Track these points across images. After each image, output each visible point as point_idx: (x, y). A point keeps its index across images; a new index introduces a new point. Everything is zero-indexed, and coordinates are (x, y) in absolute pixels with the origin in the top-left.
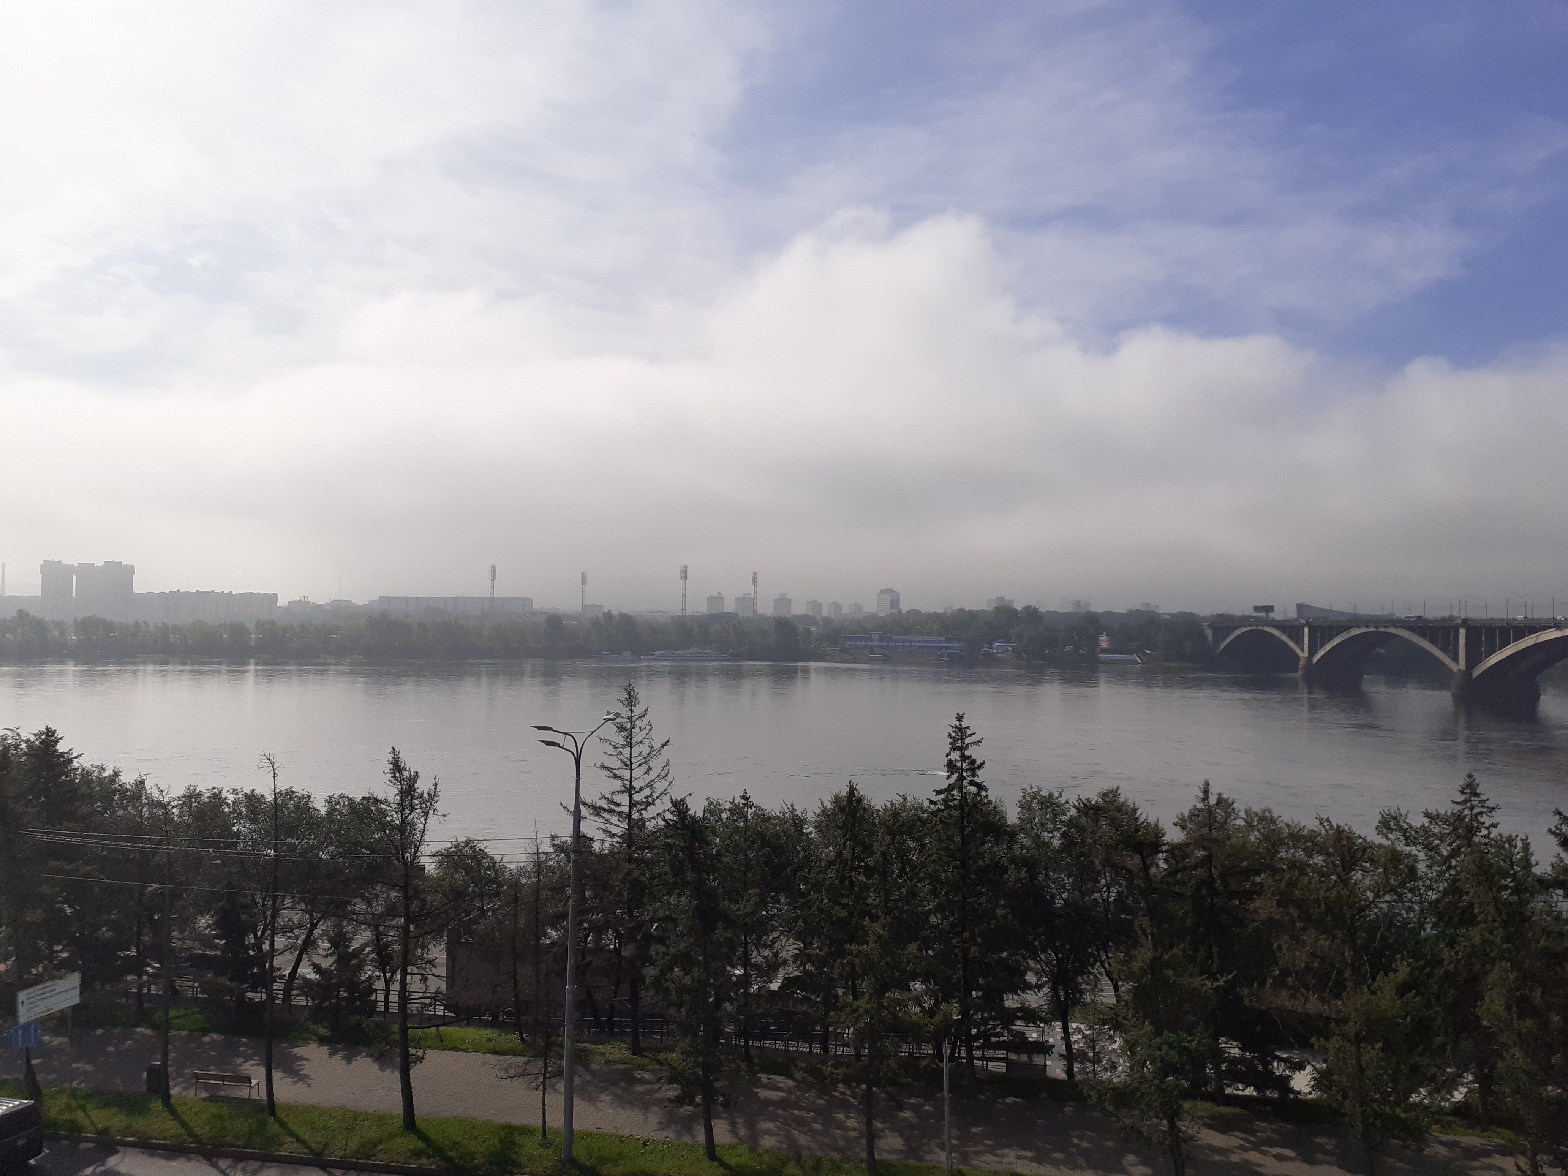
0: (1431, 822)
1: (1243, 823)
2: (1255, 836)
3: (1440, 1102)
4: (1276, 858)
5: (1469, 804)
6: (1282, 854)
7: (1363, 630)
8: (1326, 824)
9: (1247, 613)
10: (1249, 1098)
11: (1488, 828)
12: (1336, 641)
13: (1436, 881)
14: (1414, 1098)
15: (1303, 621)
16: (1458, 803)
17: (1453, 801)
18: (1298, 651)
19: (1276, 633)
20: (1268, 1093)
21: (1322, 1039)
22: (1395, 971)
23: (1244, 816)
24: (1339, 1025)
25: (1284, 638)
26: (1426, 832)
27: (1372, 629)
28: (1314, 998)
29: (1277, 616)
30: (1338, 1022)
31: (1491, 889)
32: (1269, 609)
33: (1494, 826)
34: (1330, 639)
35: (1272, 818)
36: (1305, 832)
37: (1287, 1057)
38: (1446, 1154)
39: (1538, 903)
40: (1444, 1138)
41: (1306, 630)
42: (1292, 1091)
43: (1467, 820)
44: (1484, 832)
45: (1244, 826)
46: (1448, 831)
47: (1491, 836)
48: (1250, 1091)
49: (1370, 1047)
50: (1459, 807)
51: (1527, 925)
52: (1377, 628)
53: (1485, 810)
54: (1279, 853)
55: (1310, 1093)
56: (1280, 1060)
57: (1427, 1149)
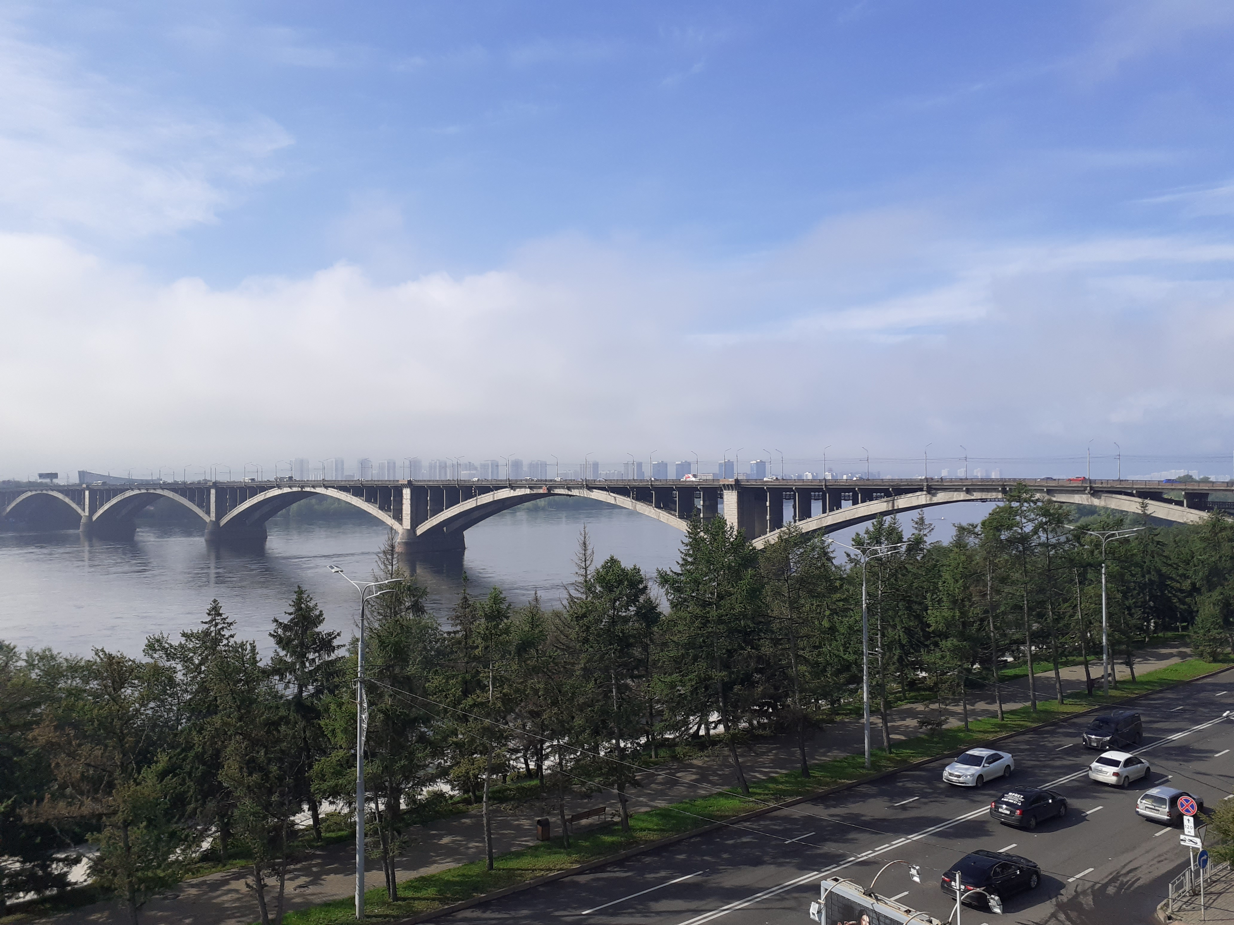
0: (187, 640)
1: (24, 664)
2: (36, 673)
3: (191, 855)
4: (56, 689)
5: (214, 623)
6: (62, 685)
7: (136, 492)
8: (100, 654)
9: (32, 479)
10: (31, 902)
11: (227, 639)
12: (114, 501)
13: (190, 685)
14: (172, 857)
15: (84, 486)
16: (206, 623)
17: (202, 622)
18: (79, 511)
19: (60, 496)
20: (48, 893)
21: (95, 833)
22: (156, 762)
23: (25, 658)
24: (110, 817)
25: (67, 500)
26: (183, 648)
27: (143, 491)
28: (88, 802)
29: (61, 481)
30: (108, 815)
31: (229, 684)
32: (55, 475)
33: (232, 636)
34: (108, 500)
35: (52, 656)
36: (83, 663)
37: (66, 857)
38: (196, 893)
39: (262, 688)
40: (195, 881)
41: (87, 493)
42: (69, 884)
43: (213, 634)
44: (225, 642)
45: (26, 667)
46: (198, 646)
47: (230, 644)
48: (31, 896)
49: (135, 829)
50: (206, 626)
51: (254, 706)
52: (147, 489)
53: (225, 625)
54: (58, 684)
55: (85, 881)
56: (59, 860)
57: (182, 894)
